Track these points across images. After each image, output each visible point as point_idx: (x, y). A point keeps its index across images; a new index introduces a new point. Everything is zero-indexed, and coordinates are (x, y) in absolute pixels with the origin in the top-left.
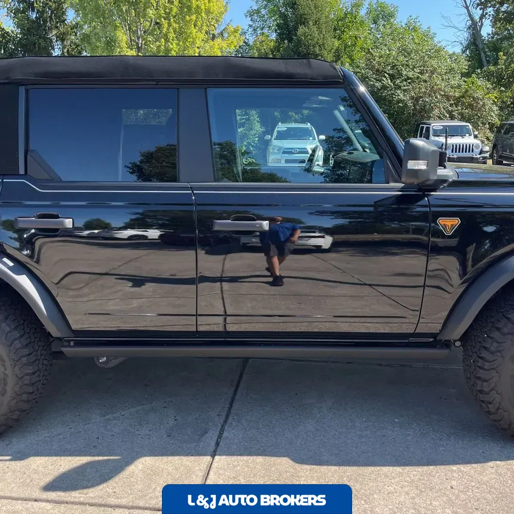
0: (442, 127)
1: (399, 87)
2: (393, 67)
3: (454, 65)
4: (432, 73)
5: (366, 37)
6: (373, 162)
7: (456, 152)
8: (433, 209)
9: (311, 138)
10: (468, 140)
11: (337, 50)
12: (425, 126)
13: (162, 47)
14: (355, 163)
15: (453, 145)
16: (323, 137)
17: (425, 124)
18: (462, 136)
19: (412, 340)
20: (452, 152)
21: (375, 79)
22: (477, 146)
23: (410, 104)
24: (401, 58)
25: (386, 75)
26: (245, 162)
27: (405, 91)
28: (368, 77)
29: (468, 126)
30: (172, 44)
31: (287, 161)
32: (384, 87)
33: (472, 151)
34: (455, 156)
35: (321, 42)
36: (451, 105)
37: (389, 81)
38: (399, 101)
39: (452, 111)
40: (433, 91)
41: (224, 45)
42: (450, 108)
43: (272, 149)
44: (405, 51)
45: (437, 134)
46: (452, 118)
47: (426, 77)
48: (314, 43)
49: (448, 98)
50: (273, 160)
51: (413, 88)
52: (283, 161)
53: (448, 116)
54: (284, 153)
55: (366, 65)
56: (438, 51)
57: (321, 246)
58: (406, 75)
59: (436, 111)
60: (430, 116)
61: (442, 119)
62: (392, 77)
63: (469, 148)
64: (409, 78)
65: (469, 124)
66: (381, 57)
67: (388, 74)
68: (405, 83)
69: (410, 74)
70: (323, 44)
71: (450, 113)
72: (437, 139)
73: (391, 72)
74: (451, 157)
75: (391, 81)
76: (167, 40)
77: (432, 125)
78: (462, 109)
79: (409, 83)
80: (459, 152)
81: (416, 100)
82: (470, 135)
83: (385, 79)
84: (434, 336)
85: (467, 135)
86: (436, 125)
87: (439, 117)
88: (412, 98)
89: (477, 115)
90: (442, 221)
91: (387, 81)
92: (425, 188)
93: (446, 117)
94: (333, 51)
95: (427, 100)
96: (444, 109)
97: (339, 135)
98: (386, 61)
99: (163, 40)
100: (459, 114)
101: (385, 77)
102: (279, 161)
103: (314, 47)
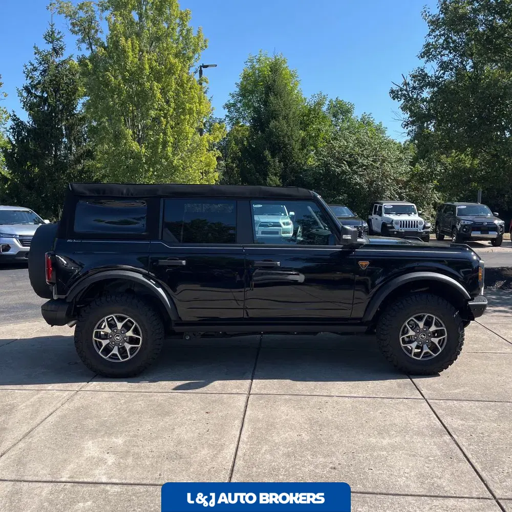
0: (392, 207)
1: (356, 173)
2: (350, 157)
3: (401, 155)
4: (383, 161)
5: (327, 131)
6: (329, 235)
7: (403, 227)
8: (356, 257)
9: (283, 214)
10: (414, 217)
11: (303, 140)
12: (378, 205)
13: (161, 140)
14: (320, 236)
15: (401, 222)
16: (292, 213)
17: (378, 203)
18: (409, 214)
19: (349, 322)
20: (401, 227)
21: (335, 165)
22: (421, 223)
23: (365, 186)
24: (357, 149)
25: (344, 162)
27: (361, 175)
28: (329, 164)
29: (413, 206)
31: (263, 233)
32: (343, 172)
33: (417, 227)
34: (403, 231)
35: (289, 133)
36: (400, 188)
37: (347, 167)
38: (357, 184)
39: (401, 193)
40: (385, 176)
41: (211, 138)
42: (399, 191)
44: (360, 143)
45: (388, 211)
46: (401, 199)
47: (378, 165)
48: (283, 134)
49: (398, 182)
51: (368, 174)
53: (398, 197)
55: (328, 153)
56: (387, 144)
57: (297, 281)
58: (361, 162)
59: (388, 193)
60: (383, 197)
61: (393, 200)
62: (350, 164)
63: (414, 224)
64: (364, 165)
65: (414, 205)
66: (340, 147)
67: (347, 161)
68: (360, 169)
69: (365, 162)
70: (292, 135)
71: (399, 194)
72: (388, 216)
73: (349, 160)
74: (400, 231)
75: (349, 167)
76: (165, 134)
77: (384, 204)
78: (410, 191)
79: (365, 169)
80: (406, 227)
81: (370, 183)
82: (415, 213)
83: (343, 165)
84: (360, 319)
85: (413, 213)
86: (387, 205)
87: (390, 198)
88: (367, 181)
89: (422, 196)
90: (360, 263)
91: (346, 167)
92: (353, 246)
93: (396, 197)
94: (300, 141)
95: (379, 183)
96: (395, 191)
97: (307, 219)
98: (345, 150)
99: (161, 134)
100: (407, 195)
101: (344, 164)
103: (284, 137)
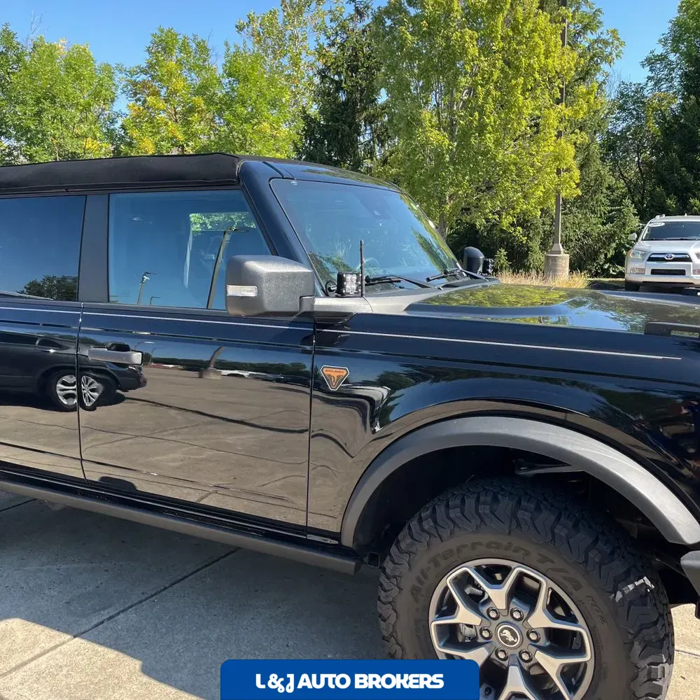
13: (476, 122)
26: (613, 271)
30: (488, 118)
43: (633, 254)
50: (633, 269)
52: (648, 272)
54: (650, 259)
76: (482, 113)
90: (326, 370)
99: (476, 114)
102: (642, 272)
